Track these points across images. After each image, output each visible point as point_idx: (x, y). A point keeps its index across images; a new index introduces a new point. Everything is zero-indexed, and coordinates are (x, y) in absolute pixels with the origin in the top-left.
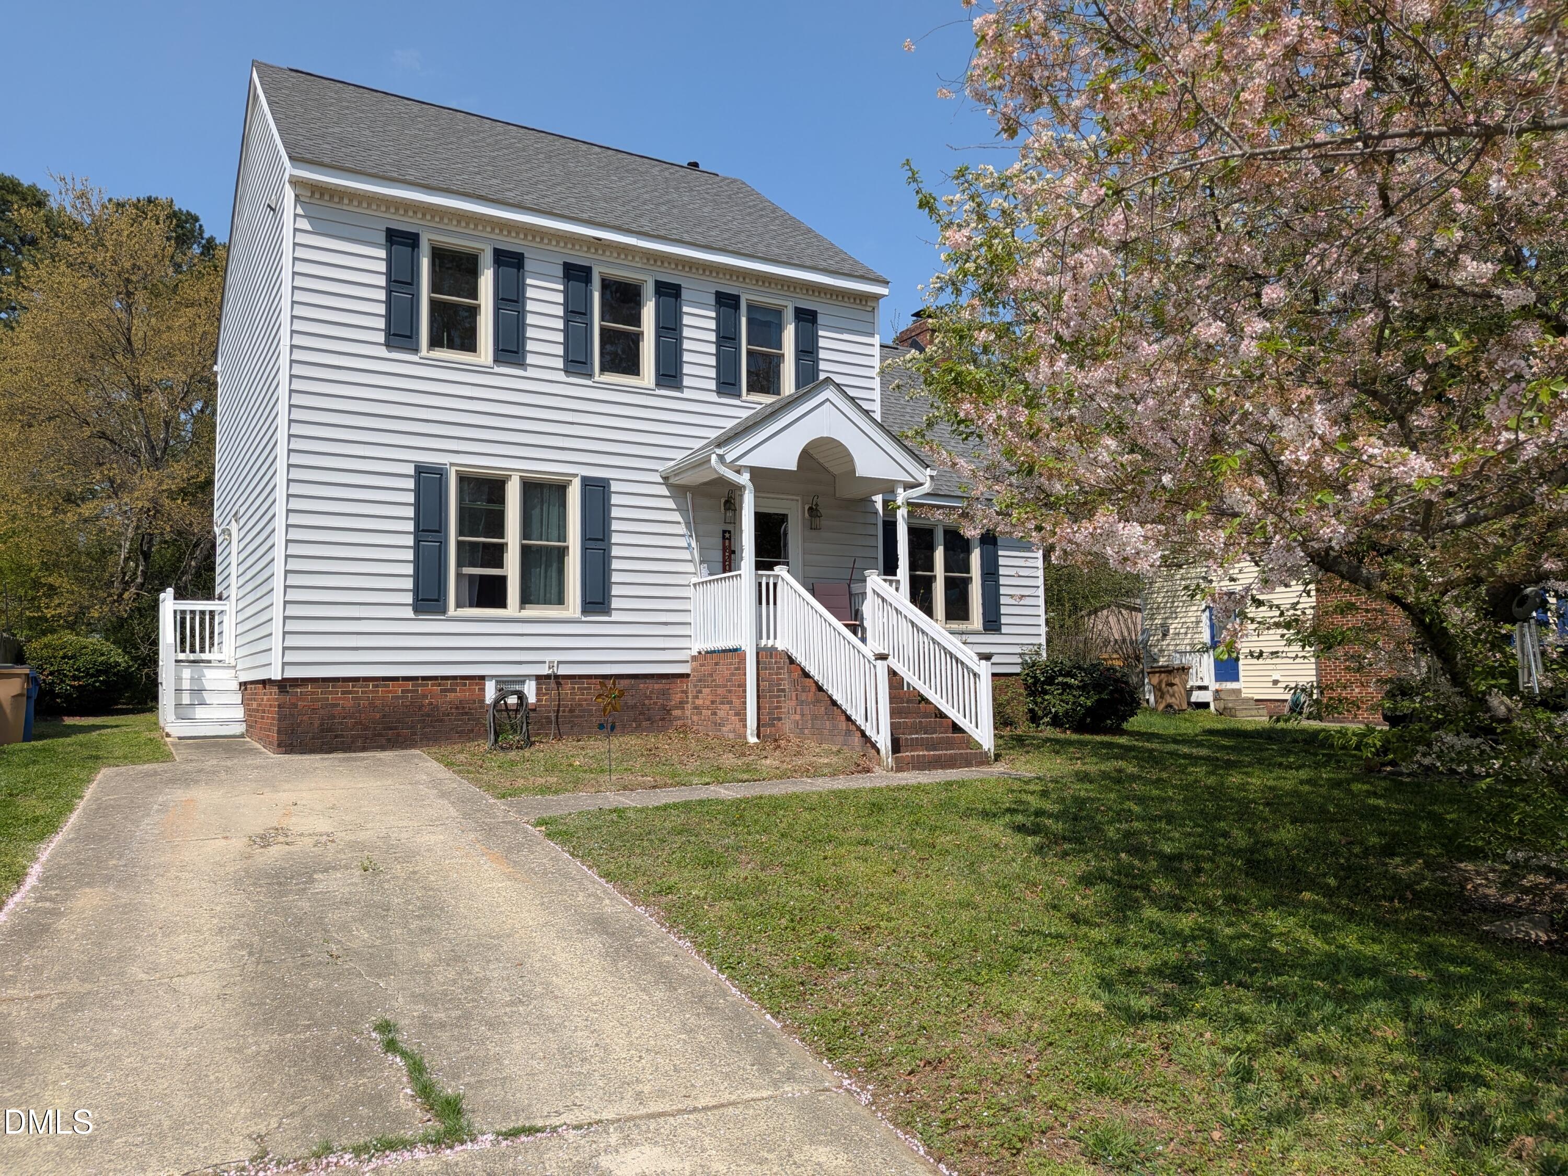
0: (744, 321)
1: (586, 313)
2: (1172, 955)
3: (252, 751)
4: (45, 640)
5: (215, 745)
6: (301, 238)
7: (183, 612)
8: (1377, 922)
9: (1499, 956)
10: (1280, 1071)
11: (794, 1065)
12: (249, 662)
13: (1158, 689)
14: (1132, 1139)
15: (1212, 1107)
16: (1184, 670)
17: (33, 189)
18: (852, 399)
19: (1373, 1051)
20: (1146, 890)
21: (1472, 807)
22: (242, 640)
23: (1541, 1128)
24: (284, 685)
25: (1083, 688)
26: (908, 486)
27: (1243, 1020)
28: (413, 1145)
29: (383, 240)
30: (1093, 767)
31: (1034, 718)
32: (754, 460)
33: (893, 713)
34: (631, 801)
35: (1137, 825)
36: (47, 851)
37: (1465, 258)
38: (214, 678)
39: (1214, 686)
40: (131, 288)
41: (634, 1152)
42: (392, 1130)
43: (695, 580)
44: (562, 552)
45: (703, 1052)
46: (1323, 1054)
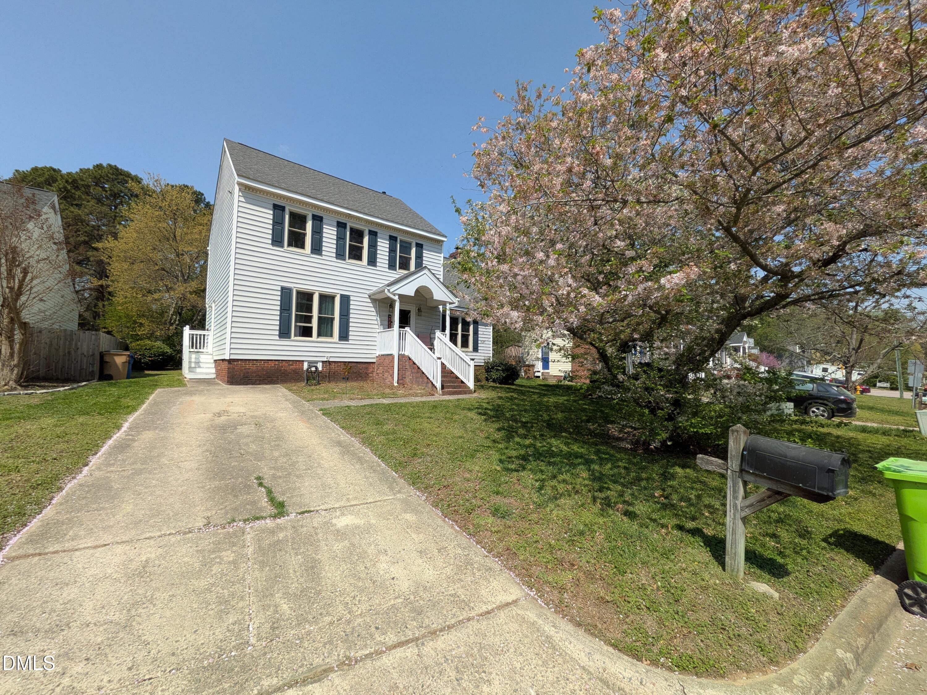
0: (398, 245)
1: (344, 239)
2: (522, 452)
3: (218, 384)
4: (138, 343)
5: (204, 382)
6: (241, 204)
7: (193, 335)
8: (583, 442)
9: (617, 452)
10: (552, 487)
11: (401, 488)
12: (217, 353)
13: (525, 371)
14: (506, 509)
15: (531, 498)
16: (533, 366)
17: (136, 176)
18: (433, 274)
19: (579, 480)
20: (516, 432)
21: (612, 408)
22: (215, 345)
23: (625, 502)
24: (230, 361)
25: (503, 370)
26: (450, 303)
27: (542, 471)
28: (266, 518)
29: (272, 208)
30: (503, 394)
31: (487, 379)
32: (400, 292)
33: (442, 377)
34: (353, 403)
35: (516, 413)
36: (131, 418)
37: (617, 240)
38: (203, 358)
39: (542, 371)
40: (176, 217)
41: (344, 518)
42: (258, 513)
43: (378, 331)
44: (332, 319)
45: (371, 484)
46: (564, 481)
